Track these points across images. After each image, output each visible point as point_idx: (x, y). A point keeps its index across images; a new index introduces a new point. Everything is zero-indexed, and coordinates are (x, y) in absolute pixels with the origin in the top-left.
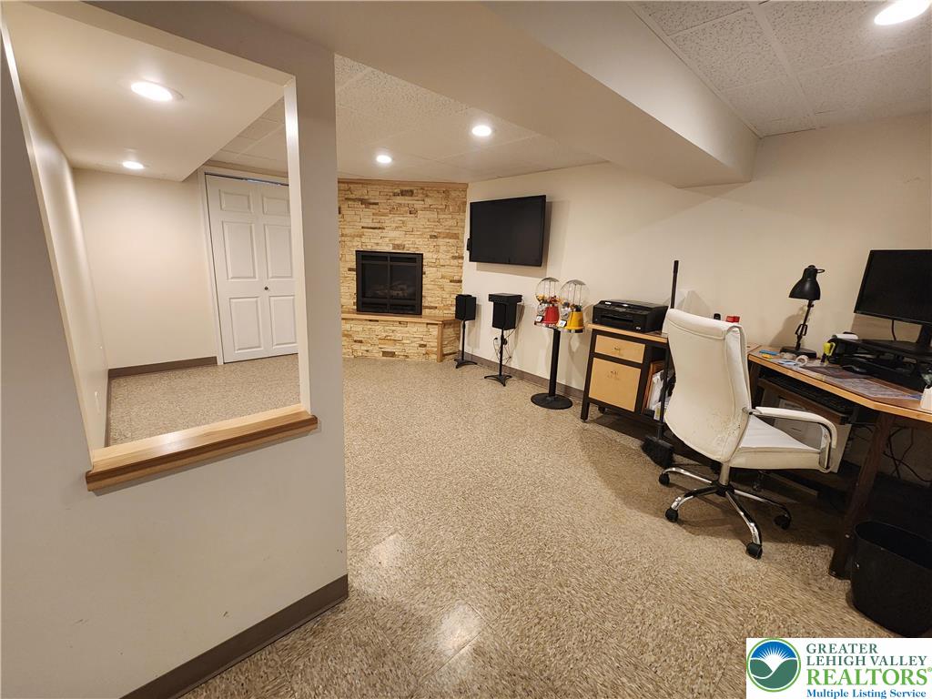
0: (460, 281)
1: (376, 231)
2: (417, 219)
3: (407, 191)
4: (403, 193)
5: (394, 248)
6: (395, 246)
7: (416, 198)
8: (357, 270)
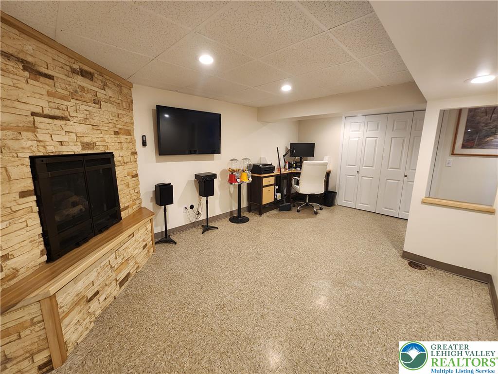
0: (137, 175)
1: (56, 121)
2: (101, 112)
3: (86, 72)
4: (84, 74)
5: (83, 148)
6: (86, 145)
7: (96, 84)
8: (36, 192)
